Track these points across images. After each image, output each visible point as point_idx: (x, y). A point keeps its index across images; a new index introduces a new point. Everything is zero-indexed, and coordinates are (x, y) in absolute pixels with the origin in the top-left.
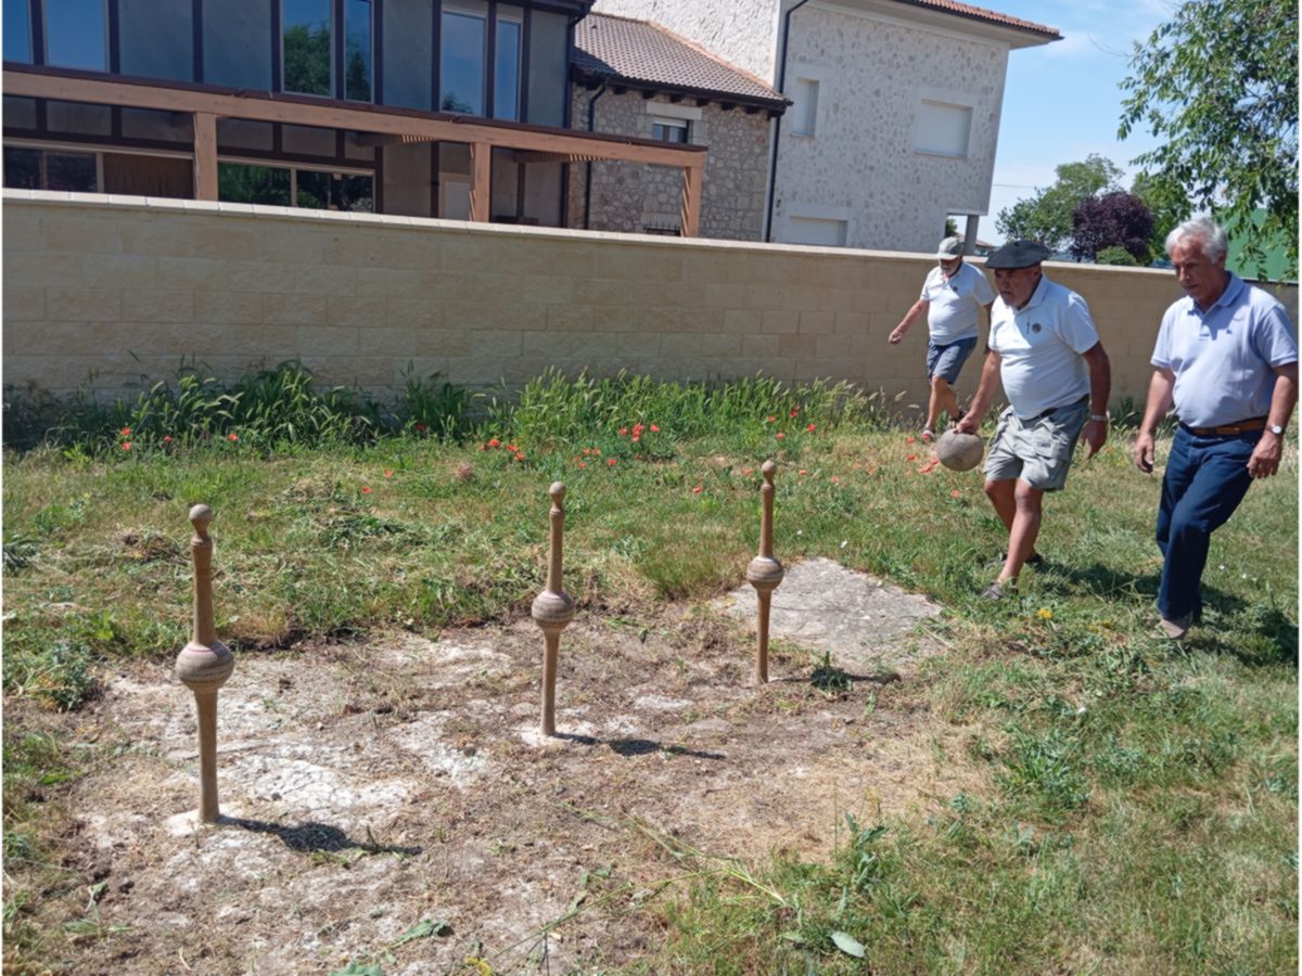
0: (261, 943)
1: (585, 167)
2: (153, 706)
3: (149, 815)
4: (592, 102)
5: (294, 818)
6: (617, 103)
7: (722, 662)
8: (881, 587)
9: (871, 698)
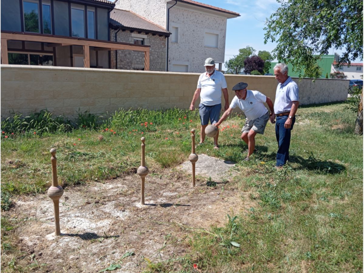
0: (84, 263)
1: (115, 52)
2: (31, 207)
3: (41, 235)
4: (116, 34)
5: (82, 232)
6: (123, 34)
7: (183, 182)
8: (219, 160)
9: (223, 188)
